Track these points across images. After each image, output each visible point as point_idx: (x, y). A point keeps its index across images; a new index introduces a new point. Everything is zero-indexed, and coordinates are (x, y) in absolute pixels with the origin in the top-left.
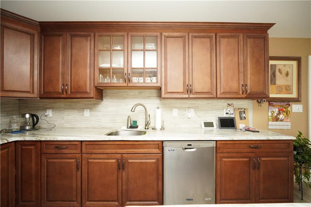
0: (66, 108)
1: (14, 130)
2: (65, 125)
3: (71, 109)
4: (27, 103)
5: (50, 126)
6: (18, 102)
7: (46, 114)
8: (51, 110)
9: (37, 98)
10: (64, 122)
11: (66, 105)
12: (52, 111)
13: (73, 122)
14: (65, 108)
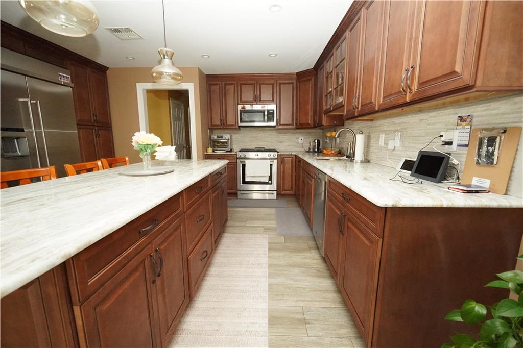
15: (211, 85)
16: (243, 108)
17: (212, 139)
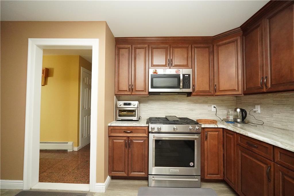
0: (275, 104)
1: (230, 121)
2: (274, 124)
3: (281, 105)
4: (241, 100)
5: (259, 122)
6: (236, 99)
7: (254, 110)
8: (259, 106)
9: (241, 95)
10: (274, 121)
11: (275, 101)
12: (261, 107)
13: (285, 122)
14: (273, 104)
15: (119, 49)
16: (155, 72)
17: (118, 106)
